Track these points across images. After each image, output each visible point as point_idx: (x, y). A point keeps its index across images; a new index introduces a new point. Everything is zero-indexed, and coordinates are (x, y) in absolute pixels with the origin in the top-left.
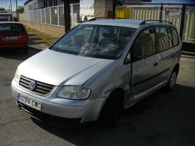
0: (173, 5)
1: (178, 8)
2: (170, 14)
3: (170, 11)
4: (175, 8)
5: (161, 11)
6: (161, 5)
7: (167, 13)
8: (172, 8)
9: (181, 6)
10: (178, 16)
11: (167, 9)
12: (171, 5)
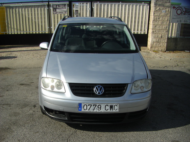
0: (60, 2)
1: (65, 5)
2: (57, 10)
3: (57, 7)
4: (62, 5)
5: (48, 8)
6: (48, 3)
7: (55, 9)
8: (59, 5)
9: (68, 3)
10: (65, 12)
11: (54, 6)
12: (58, 2)
